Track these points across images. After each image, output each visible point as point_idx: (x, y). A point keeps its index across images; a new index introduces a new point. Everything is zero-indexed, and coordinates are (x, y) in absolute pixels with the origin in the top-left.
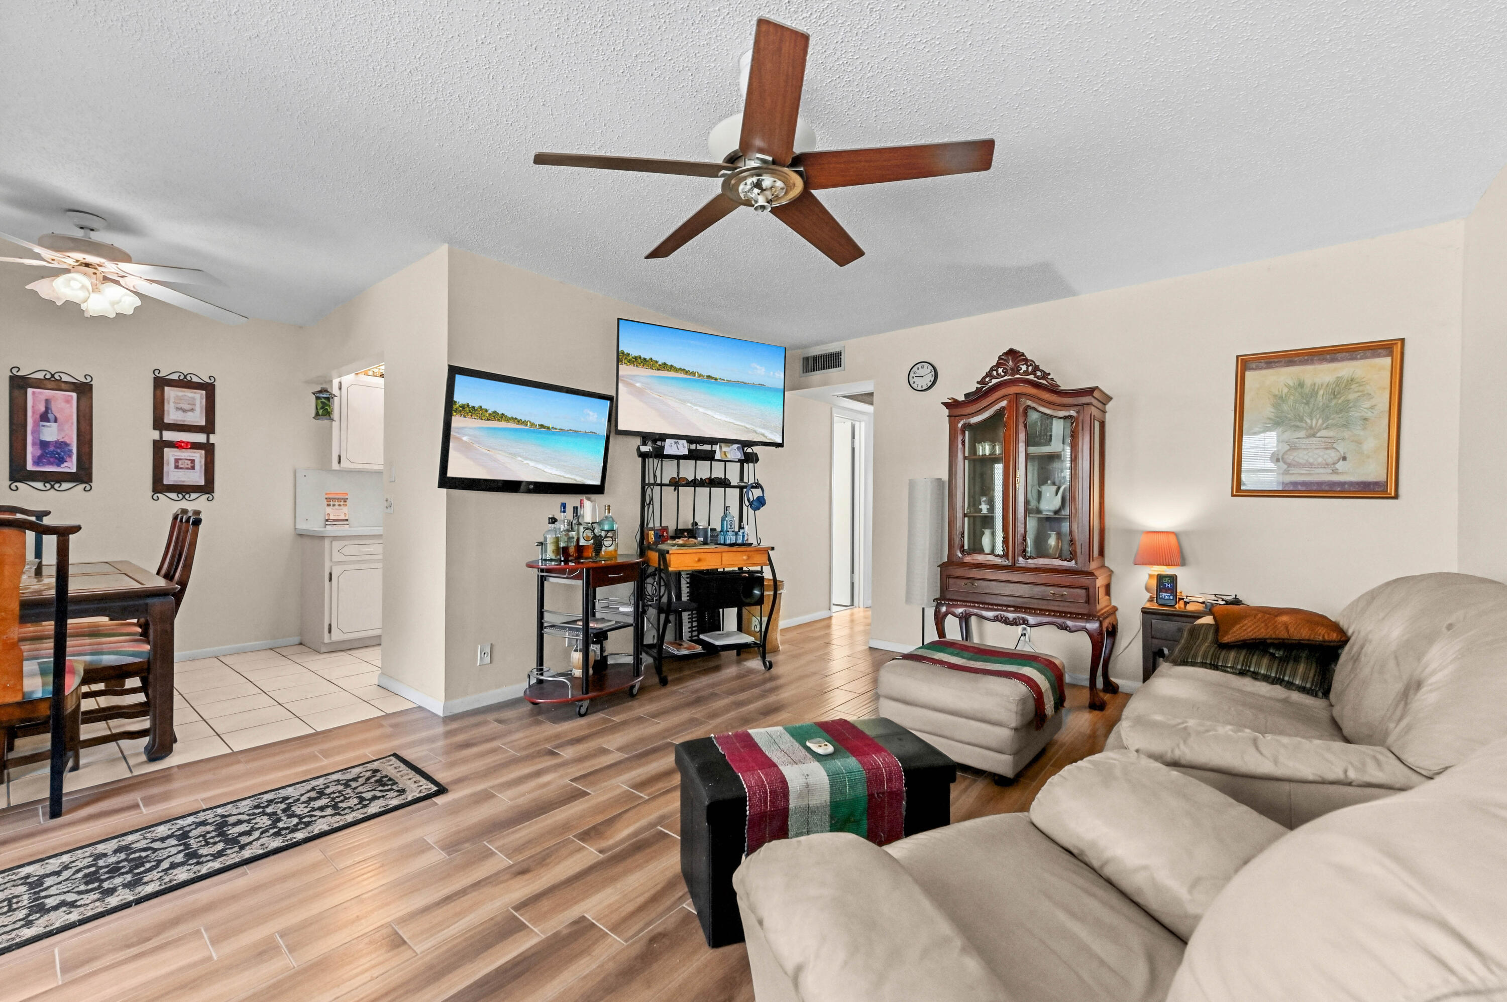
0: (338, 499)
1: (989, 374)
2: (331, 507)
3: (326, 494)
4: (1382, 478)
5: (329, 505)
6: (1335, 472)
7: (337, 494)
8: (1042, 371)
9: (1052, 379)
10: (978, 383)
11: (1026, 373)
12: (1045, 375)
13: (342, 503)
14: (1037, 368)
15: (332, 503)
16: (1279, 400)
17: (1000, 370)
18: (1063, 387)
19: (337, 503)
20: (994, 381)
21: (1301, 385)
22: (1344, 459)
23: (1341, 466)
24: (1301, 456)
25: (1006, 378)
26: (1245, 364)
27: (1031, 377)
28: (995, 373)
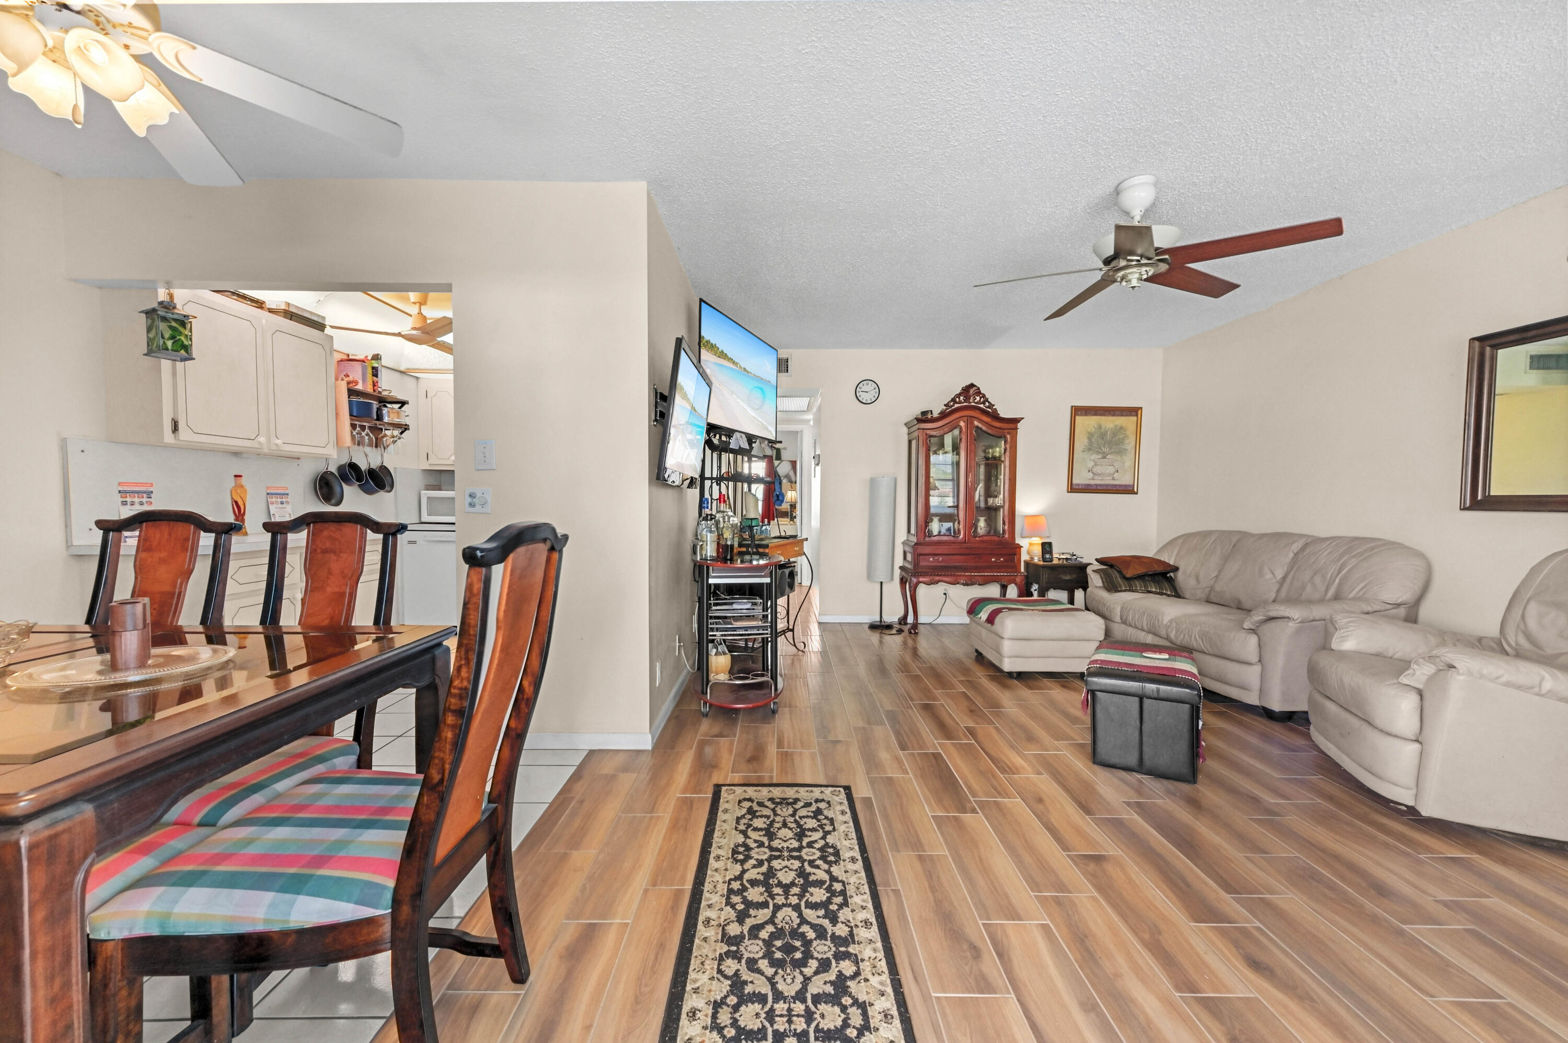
0: (138, 492)
1: (953, 400)
2: (129, 507)
3: (120, 484)
4: (1131, 483)
5: (124, 503)
6: (1113, 479)
7: (137, 484)
8: (989, 402)
9: (996, 409)
10: (945, 405)
11: (979, 403)
12: (991, 406)
13: (144, 500)
14: (987, 400)
15: (129, 499)
16: (1090, 436)
17: (962, 398)
18: (1002, 415)
19: (136, 500)
20: (956, 405)
21: (1100, 427)
22: (1117, 471)
23: (1116, 475)
24: (1098, 469)
25: (965, 404)
26: (1077, 411)
27: (982, 406)
28: (957, 399)
